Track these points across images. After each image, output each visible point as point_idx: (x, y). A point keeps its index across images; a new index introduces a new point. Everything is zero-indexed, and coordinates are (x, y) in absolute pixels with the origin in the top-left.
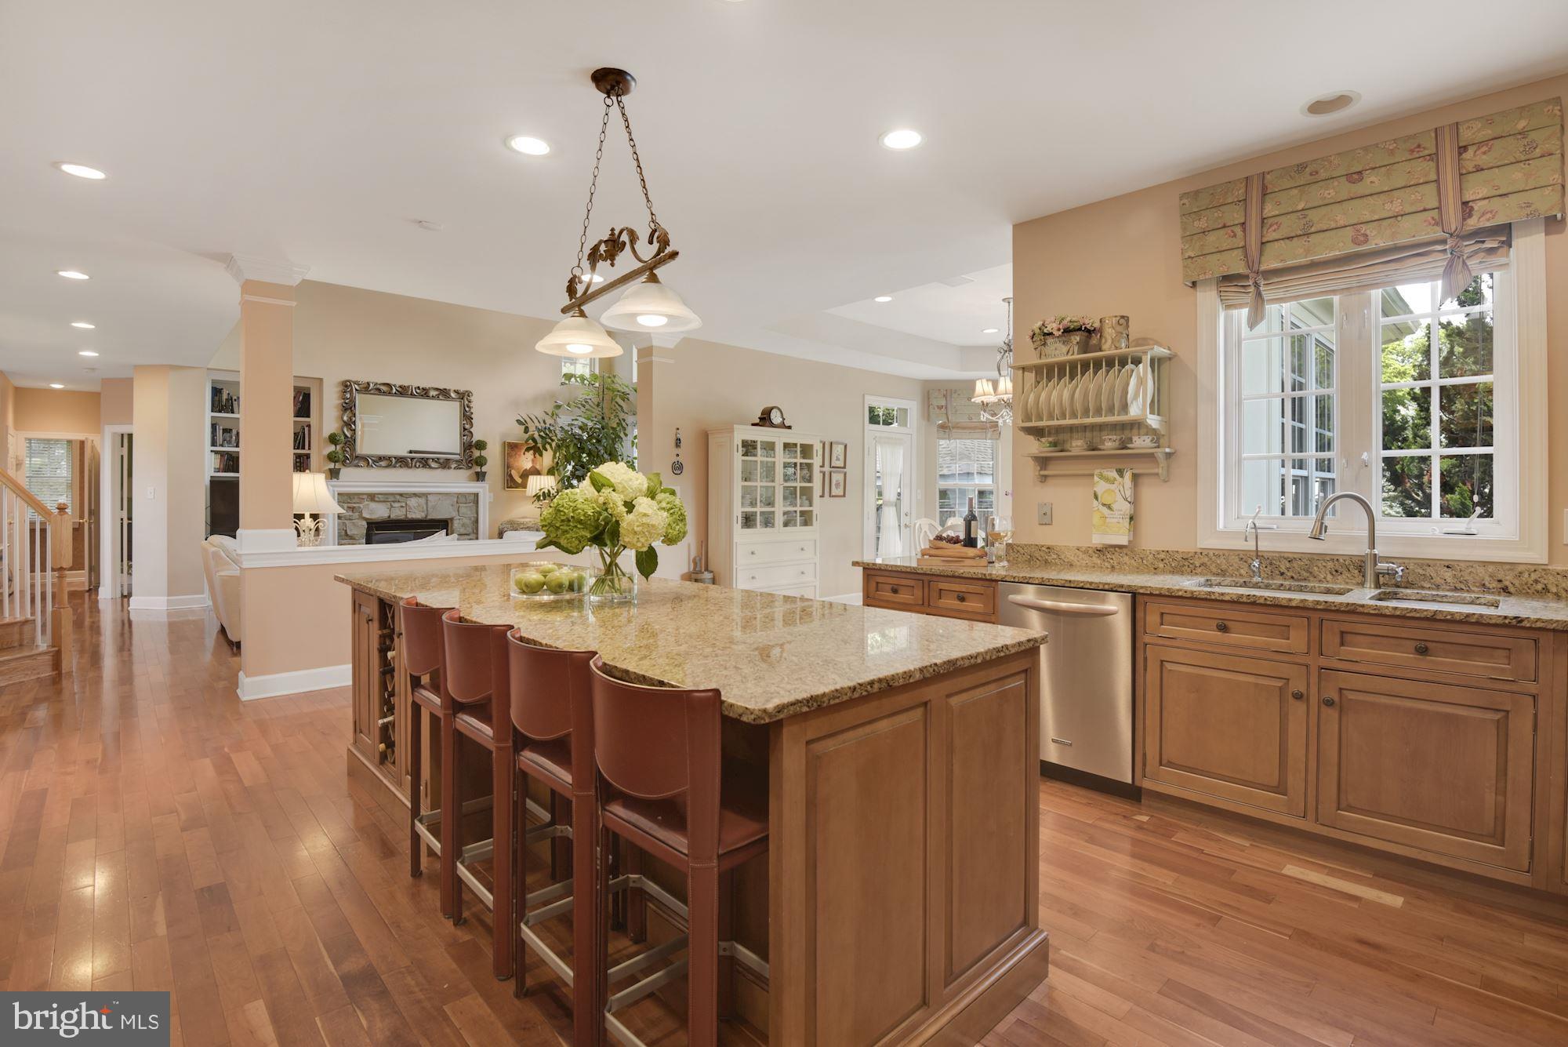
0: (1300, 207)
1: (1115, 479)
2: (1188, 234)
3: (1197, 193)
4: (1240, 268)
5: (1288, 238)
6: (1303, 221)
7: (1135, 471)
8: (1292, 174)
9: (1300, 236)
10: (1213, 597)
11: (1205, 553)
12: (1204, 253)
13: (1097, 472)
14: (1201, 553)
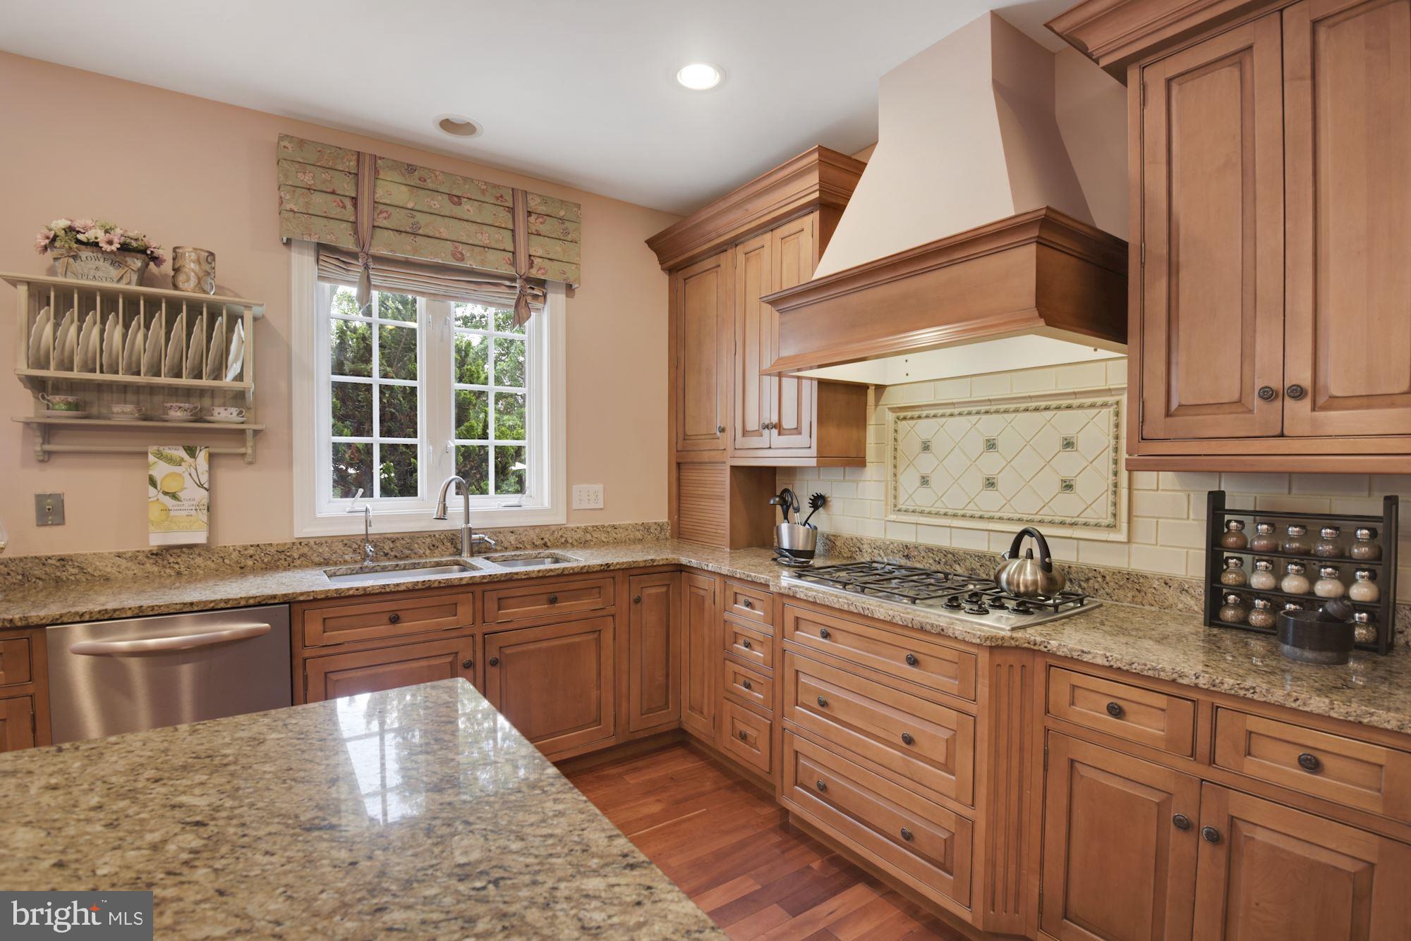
0: (410, 205)
1: (182, 460)
2: (290, 183)
3: (302, 143)
4: (348, 244)
5: (397, 231)
6: (412, 221)
7: (212, 450)
8: (403, 171)
9: (408, 233)
10: (388, 590)
11: (304, 542)
12: (310, 212)
13: (152, 449)
14: (300, 543)
